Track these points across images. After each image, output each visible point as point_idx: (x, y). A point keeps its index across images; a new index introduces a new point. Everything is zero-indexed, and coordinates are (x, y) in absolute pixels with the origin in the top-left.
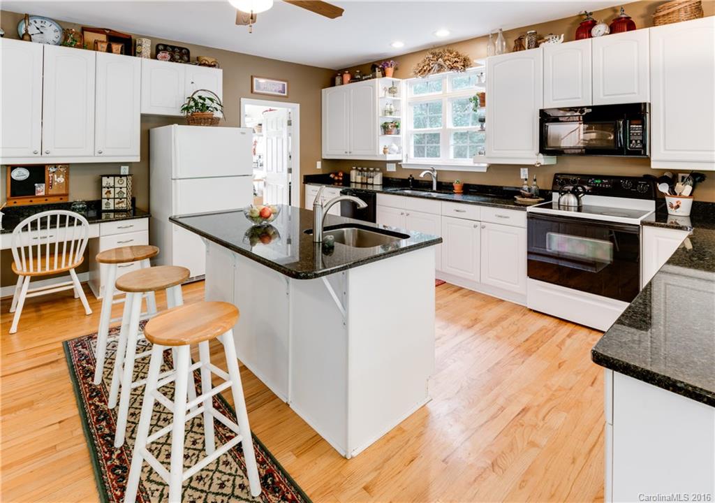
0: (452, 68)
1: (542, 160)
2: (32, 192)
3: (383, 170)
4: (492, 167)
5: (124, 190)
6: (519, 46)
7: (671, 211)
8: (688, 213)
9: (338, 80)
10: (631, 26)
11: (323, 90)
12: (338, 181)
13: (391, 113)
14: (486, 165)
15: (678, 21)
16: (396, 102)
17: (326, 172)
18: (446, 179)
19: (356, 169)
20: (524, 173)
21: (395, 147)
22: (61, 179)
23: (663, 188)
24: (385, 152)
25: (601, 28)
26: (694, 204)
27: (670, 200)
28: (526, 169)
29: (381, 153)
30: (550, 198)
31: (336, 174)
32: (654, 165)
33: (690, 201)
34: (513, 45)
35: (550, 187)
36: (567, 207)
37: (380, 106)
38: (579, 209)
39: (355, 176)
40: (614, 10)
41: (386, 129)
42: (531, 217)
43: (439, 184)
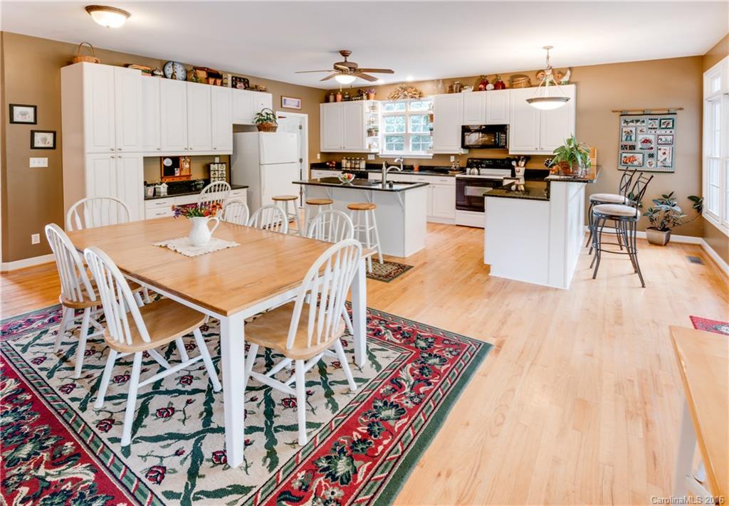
0: (412, 97)
1: (462, 151)
2: (173, 173)
3: (366, 159)
4: (436, 156)
5: (224, 172)
6: (451, 91)
7: (517, 174)
8: (523, 174)
9: (332, 98)
10: (504, 87)
11: (321, 104)
12: (333, 167)
13: (373, 122)
14: (432, 155)
15: (521, 87)
16: (376, 116)
17: (324, 161)
18: (409, 163)
19: (346, 159)
20: (452, 159)
21: (375, 144)
22: (187, 166)
23: (514, 163)
24: (370, 147)
25: (490, 86)
26: (526, 170)
27: (517, 169)
28: (453, 157)
29: (367, 147)
30: (466, 171)
31: (331, 163)
32: (510, 153)
33: (524, 168)
34: (448, 89)
35: (465, 166)
36: (474, 174)
37: (367, 118)
38: (479, 174)
39: (345, 163)
40: (497, 75)
41: (370, 132)
42: (458, 179)
43: (404, 166)
